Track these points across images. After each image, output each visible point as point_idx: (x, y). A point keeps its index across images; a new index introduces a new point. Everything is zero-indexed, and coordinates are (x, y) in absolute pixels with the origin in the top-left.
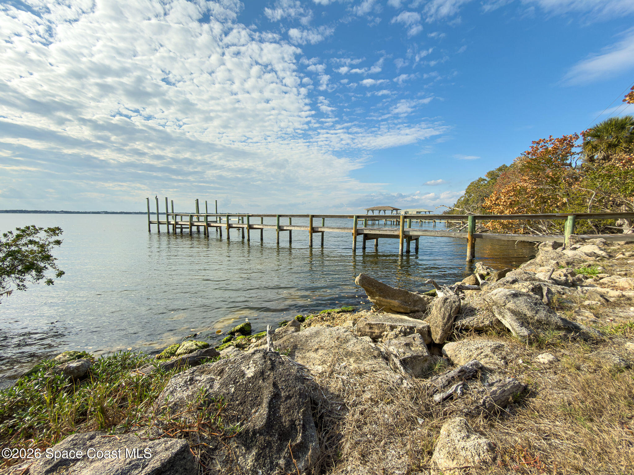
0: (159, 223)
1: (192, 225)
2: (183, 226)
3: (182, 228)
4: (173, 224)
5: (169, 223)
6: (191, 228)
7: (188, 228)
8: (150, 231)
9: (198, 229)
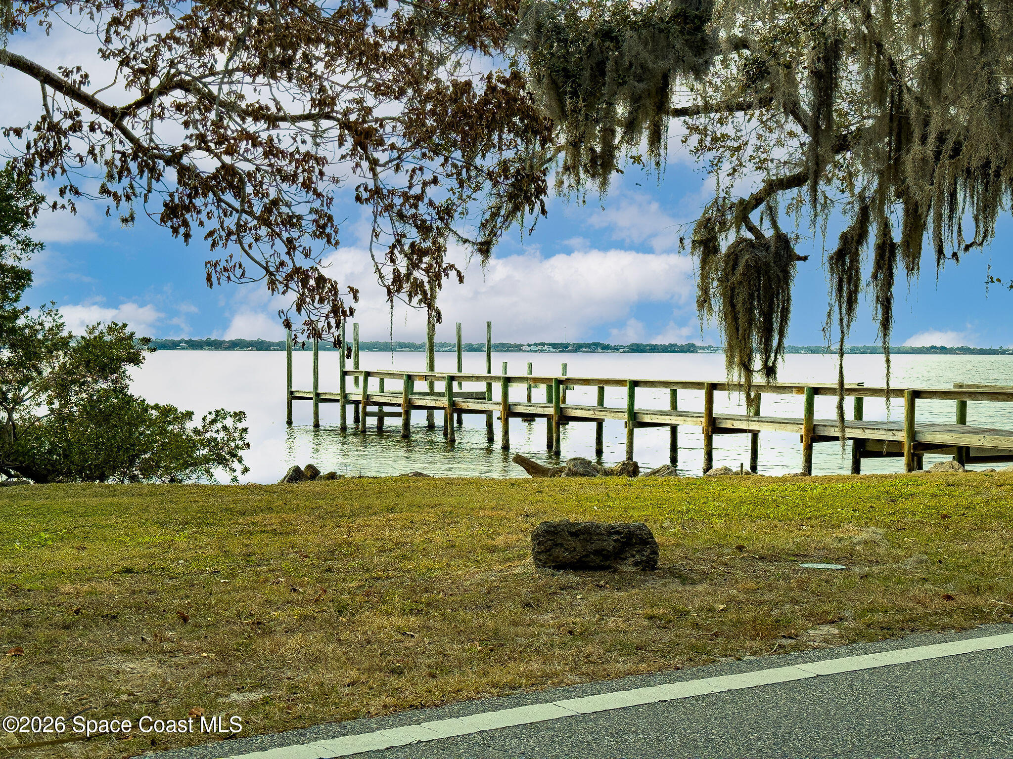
0: (319, 398)
1: (410, 406)
2: (386, 409)
3: (381, 417)
4: (357, 403)
5: (345, 399)
6: (407, 413)
7: (398, 415)
8: (290, 422)
9: (430, 418)
